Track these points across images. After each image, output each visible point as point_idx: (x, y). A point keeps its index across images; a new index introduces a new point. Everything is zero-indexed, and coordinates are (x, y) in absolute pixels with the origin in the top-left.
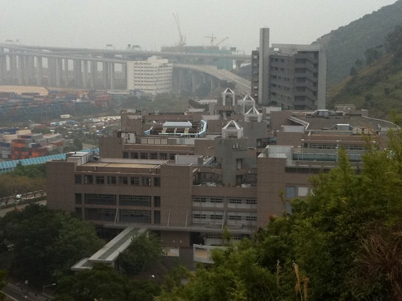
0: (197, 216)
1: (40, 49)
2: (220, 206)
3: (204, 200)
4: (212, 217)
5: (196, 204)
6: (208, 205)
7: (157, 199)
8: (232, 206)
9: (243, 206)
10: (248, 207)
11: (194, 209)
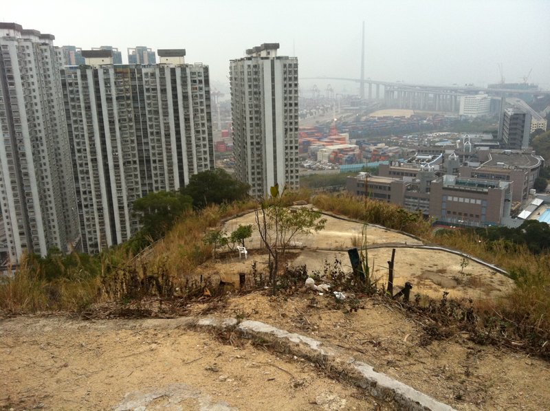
0: (407, 204)
1: (415, 87)
2: (416, 201)
3: (409, 198)
4: (413, 205)
5: (407, 199)
6: (412, 200)
7: (389, 196)
8: (422, 201)
9: (426, 202)
10: (428, 202)
11: (405, 201)
